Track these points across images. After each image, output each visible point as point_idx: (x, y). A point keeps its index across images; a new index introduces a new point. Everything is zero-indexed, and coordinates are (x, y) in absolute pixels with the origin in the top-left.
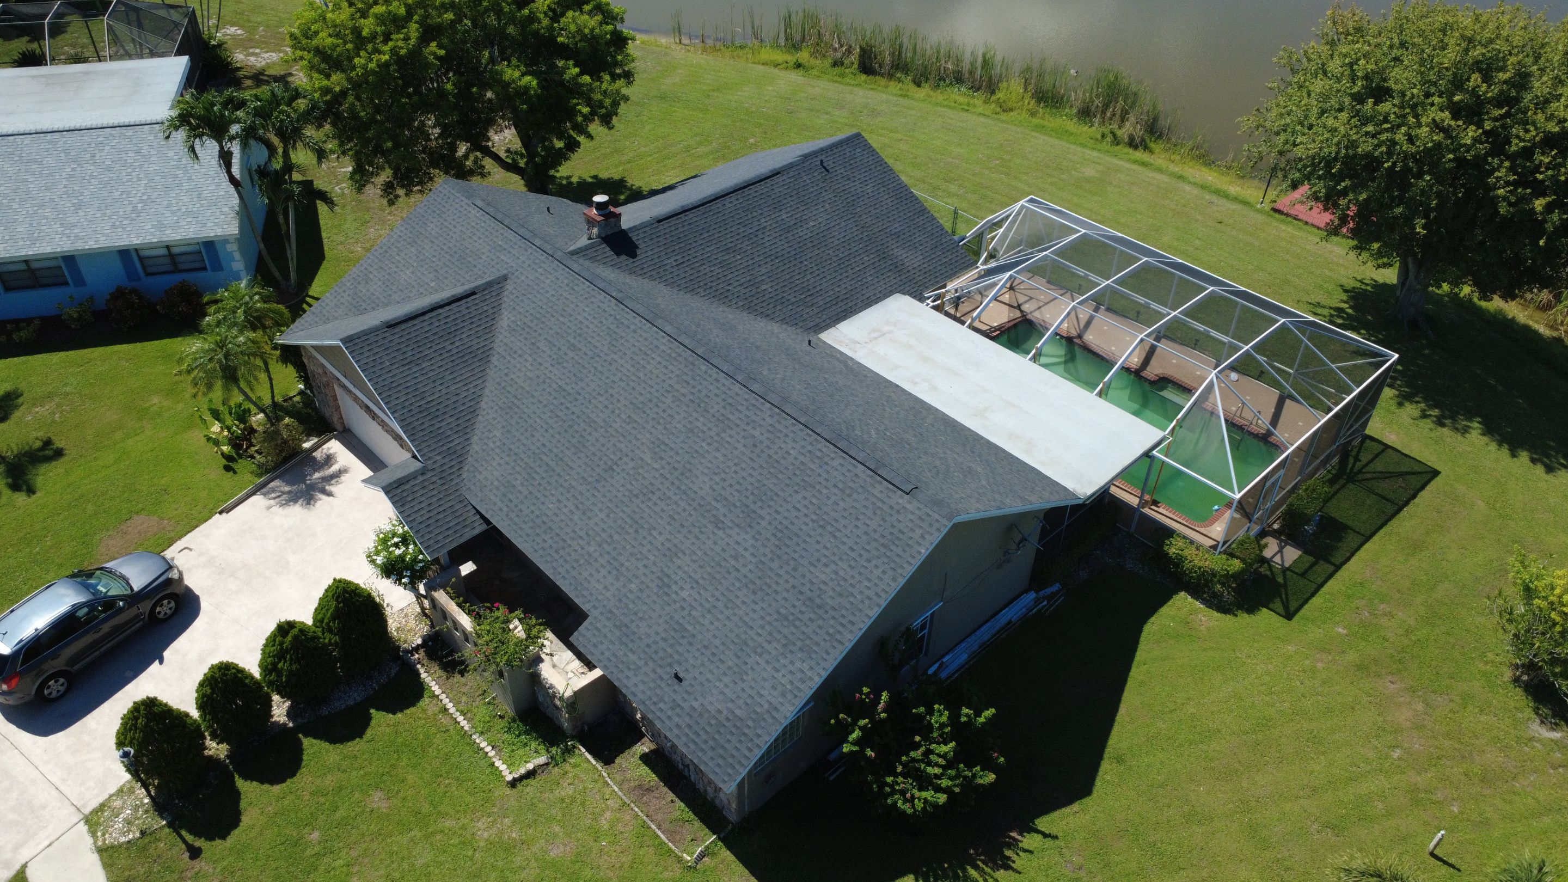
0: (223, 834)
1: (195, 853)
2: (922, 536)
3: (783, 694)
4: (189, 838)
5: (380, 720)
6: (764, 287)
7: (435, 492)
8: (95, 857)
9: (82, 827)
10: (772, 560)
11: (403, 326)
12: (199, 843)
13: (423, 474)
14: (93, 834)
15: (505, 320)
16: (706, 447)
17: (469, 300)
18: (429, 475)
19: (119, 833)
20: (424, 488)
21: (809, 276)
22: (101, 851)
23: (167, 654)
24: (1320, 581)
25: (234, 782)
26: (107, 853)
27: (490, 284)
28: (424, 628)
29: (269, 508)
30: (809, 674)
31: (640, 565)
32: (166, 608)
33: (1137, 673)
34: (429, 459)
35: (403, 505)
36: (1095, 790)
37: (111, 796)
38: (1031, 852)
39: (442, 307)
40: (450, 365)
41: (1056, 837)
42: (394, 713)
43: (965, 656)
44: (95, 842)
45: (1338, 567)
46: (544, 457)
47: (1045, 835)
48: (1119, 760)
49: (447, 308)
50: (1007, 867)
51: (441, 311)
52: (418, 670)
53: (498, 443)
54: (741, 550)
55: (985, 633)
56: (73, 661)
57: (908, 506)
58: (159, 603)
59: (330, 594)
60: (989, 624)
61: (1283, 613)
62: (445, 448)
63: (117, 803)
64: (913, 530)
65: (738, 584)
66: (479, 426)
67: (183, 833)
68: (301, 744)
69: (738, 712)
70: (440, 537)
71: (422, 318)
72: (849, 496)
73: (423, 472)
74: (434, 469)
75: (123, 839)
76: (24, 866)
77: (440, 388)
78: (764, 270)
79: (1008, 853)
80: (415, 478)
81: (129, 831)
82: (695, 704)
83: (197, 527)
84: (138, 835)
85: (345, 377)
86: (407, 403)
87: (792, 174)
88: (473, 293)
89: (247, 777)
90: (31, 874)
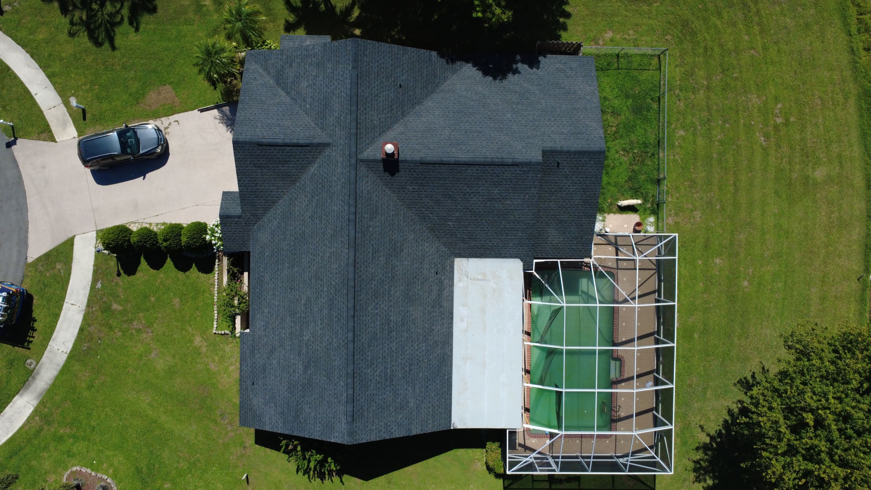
0: (129, 275)
1: (119, 275)
2: (337, 437)
3: (270, 423)
4: (120, 267)
5: (194, 271)
6: (449, 223)
7: (240, 228)
8: (94, 250)
9: (95, 234)
10: (301, 385)
11: (265, 148)
12: (122, 272)
13: (239, 218)
14: (97, 240)
15: (313, 169)
16: (319, 323)
17: (304, 148)
18: (241, 219)
20: (236, 223)
22: (96, 248)
23: (147, 175)
25: (140, 257)
27: (319, 145)
30: (279, 428)
31: (272, 335)
34: (245, 213)
35: (224, 226)
36: (370, 481)
38: (332, 481)
39: (288, 146)
40: (277, 176)
41: (343, 484)
42: (199, 271)
44: (96, 243)
47: (342, 481)
48: (389, 482)
49: (291, 148)
50: (322, 480)
51: (287, 148)
52: (215, 262)
53: (273, 228)
54: (297, 371)
57: (343, 424)
62: (253, 212)
64: (336, 432)
65: (287, 379)
66: (272, 211)
67: (119, 265)
68: (167, 259)
70: (232, 245)
71: (276, 148)
72: (335, 398)
73: (239, 217)
74: (244, 218)
76: (74, 236)
77: (265, 185)
78: (457, 214)
79: (327, 477)
80: (235, 218)
82: (251, 396)
86: (247, 185)
87: (524, 169)
88: (308, 146)
89: (145, 258)
90: (77, 241)
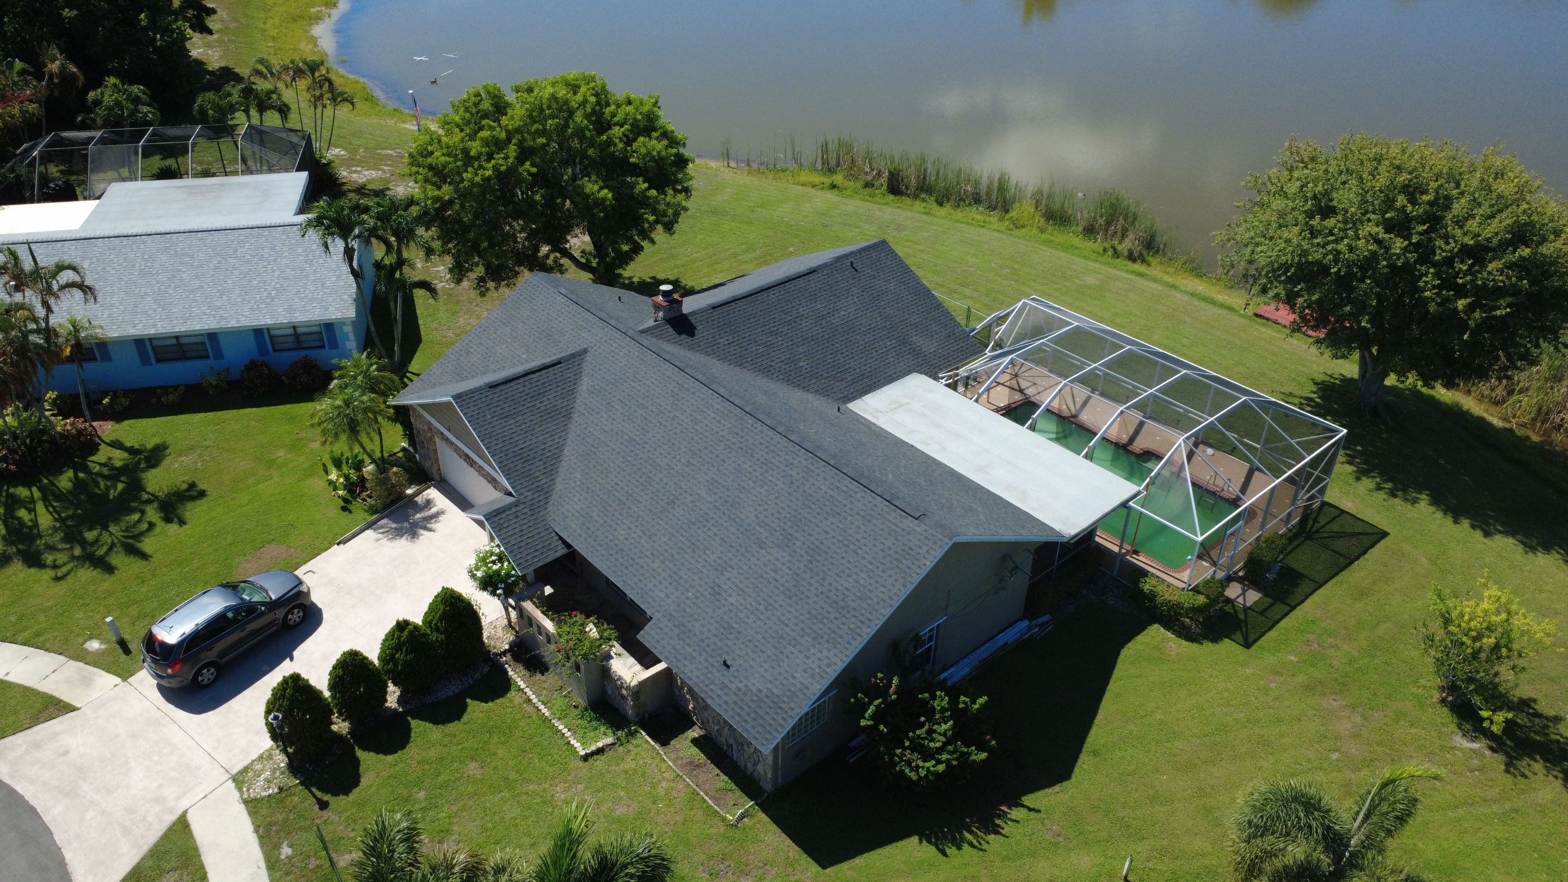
0: (346, 790)
1: (323, 805)
2: (928, 552)
3: (812, 676)
4: (319, 794)
5: (475, 709)
6: (801, 364)
7: (526, 521)
8: (242, 807)
9: (231, 785)
10: (805, 572)
11: (502, 387)
12: (326, 797)
13: (516, 506)
14: (240, 789)
15: (585, 385)
16: (752, 485)
17: (556, 367)
18: (521, 506)
19: (260, 789)
20: (517, 517)
21: (840, 357)
22: (246, 802)
23: (296, 653)
24: (1277, 617)
25: (354, 752)
26: (252, 805)
27: (573, 356)
28: (511, 637)
29: (378, 540)
30: (834, 660)
31: (696, 577)
32: (296, 616)
33: (1113, 686)
34: (522, 494)
35: (500, 530)
36: (1074, 776)
37: (253, 761)
38: (1018, 822)
39: (533, 372)
40: (540, 419)
41: (1039, 811)
42: (486, 703)
43: (967, 670)
44: (241, 796)
45: (1293, 608)
46: (617, 494)
47: (1030, 809)
48: (1096, 753)
49: (538, 374)
50: (997, 833)
51: (532, 376)
52: (506, 669)
53: (578, 483)
54: (779, 565)
55: (985, 651)
56: (222, 654)
57: (917, 529)
58: (290, 611)
59: (439, 599)
60: (987, 645)
61: (1242, 643)
62: (534, 486)
63: (259, 767)
64: (920, 547)
65: (776, 592)
66: (562, 470)
67: (314, 790)
68: (410, 724)
69: (775, 691)
70: (529, 557)
71: (517, 381)
72: (869, 521)
73: (516, 504)
74: (525, 503)
75: (264, 794)
76: (185, 812)
77: (530, 437)
78: (801, 350)
79: (998, 822)
80: (510, 509)
81: (269, 788)
82: (740, 685)
83: (319, 554)
84: (276, 790)
85: (449, 430)
86: (504, 449)
87: (826, 272)
88: (559, 363)
89: (364, 748)
90: (191, 818)
